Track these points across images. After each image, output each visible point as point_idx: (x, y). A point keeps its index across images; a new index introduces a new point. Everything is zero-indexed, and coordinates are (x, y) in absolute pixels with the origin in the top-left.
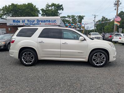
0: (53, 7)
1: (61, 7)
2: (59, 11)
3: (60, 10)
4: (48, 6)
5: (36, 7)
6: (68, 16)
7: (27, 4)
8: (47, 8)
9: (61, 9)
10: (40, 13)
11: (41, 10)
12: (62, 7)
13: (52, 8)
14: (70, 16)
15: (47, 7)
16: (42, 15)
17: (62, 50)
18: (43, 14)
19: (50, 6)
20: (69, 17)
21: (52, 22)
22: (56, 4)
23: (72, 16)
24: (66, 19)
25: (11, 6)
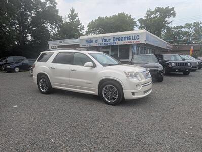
0: (158, 13)
1: (172, 12)
2: (167, 19)
3: (169, 16)
4: (150, 13)
5: (132, 17)
6: (187, 24)
7: (117, 15)
8: (147, 17)
9: (172, 14)
10: (136, 26)
11: (138, 20)
12: (174, 12)
13: (157, 15)
14: (192, 24)
15: (148, 15)
16: (139, 28)
17: (70, 79)
18: (141, 25)
19: (152, 13)
20: (188, 26)
21: (133, 39)
22: (163, 8)
23: (195, 23)
24: (183, 30)
25: (97, 20)
